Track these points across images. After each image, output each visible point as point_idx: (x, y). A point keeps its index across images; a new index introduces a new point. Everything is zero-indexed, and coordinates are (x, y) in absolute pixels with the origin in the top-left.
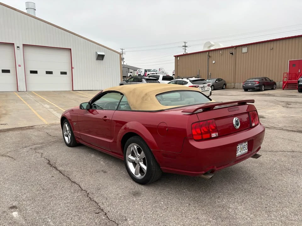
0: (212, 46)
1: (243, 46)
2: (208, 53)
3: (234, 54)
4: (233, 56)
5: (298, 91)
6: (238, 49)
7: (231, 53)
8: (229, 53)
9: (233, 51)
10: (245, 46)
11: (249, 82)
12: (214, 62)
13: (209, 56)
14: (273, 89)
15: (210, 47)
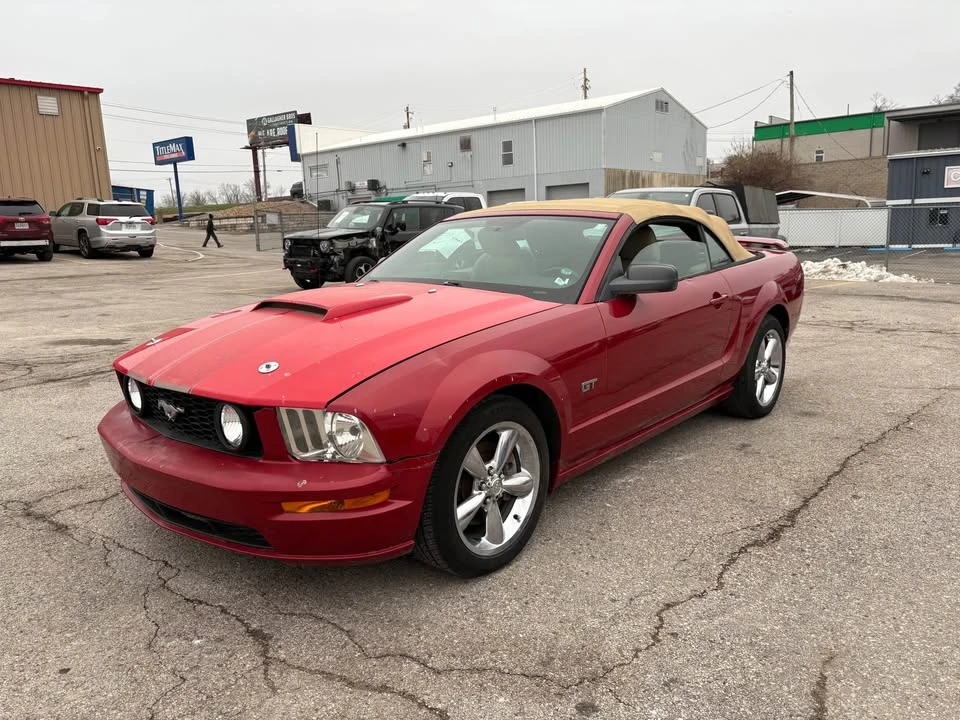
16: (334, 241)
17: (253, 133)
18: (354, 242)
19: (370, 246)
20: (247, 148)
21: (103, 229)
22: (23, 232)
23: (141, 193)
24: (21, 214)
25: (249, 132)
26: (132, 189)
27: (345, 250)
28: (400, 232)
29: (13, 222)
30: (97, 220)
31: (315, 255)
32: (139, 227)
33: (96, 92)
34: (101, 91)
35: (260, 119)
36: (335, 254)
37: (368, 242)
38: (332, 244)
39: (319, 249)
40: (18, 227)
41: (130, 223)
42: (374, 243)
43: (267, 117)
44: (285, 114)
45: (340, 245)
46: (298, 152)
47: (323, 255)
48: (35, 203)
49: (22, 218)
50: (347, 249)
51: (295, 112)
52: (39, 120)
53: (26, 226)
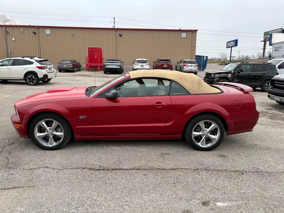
0: (8, 20)
1: (46, 28)
2: (5, 29)
3: (36, 34)
4: (36, 36)
5: (104, 72)
6: (40, 29)
7: (34, 33)
8: (31, 33)
9: (35, 30)
10: (48, 28)
11: (64, 64)
12: (13, 39)
13: (7, 32)
14: (79, 70)
15: (5, 22)
16: (215, 74)
17: (265, 36)
18: (222, 75)
19: (228, 76)
20: (262, 41)
21: (184, 67)
22: (165, 67)
23: (205, 57)
24: (166, 63)
25: (264, 36)
26: (202, 56)
27: (219, 77)
28: (241, 73)
29: (164, 65)
30: (184, 65)
31: (209, 78)
32: (193, 67)
33: (196, 31)
34: (197, 30)
35: (269, 32)
36: (215, 78)
37: (228, 75)
38: (214, 75)
39: (211, 77)
40: (165, 66)
41: (191, 66)
42: (230, 75)
43: (271, 31)
44: (278, 29)
45: (217, 75)
46: (272, 43)
47: (212, 78)
48: (169, 60)
49: (165, 64)
50: (220, 77)
51: (282, 28)
52: (181, 39)
53: (166, 66)
